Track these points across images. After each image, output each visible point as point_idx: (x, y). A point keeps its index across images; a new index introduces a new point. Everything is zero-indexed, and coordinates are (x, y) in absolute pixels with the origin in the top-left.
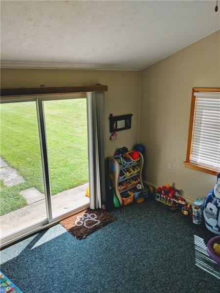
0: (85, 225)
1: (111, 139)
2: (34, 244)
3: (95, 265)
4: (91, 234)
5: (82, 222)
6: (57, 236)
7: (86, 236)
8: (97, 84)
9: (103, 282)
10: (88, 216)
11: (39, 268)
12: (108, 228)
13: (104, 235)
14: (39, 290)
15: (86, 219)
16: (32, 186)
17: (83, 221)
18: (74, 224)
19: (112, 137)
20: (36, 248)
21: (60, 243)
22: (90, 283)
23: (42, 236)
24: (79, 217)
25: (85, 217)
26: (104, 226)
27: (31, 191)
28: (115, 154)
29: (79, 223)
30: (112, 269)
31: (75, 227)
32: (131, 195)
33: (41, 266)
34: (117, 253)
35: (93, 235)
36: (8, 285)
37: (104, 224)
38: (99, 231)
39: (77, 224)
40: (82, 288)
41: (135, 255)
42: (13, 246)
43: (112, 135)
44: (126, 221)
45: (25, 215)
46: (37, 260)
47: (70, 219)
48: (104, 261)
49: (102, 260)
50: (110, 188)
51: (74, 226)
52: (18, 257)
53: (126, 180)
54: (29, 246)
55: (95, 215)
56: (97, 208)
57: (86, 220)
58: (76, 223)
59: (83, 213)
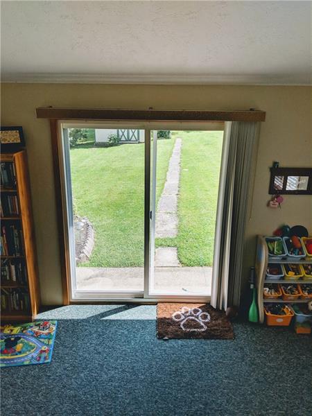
0: (182, 323)
1: (268, 205)
2: (109, 315)
3: (142, 381)
4: (179, 339)
5: (183, 317)
6: (140, 318)
7: (170, 339)
8: (251, 110)
9: (129, 409)
10: (200, 313)
11: (88, 344)
12: (208, 345)
13: (192, 350)
14: (65, 369)
15: (193, 316)
16: (175, 246)
17: (186, 317)
18: (171, 314)
19: (271, 202)
20: (106, 321)
21: (134, 330)
22: (114, 399)
23: (126, 309)
24: (185, 309)
25: (192, 313)
26: (205, 338)
27: (170, 251)
28: (276, 233)
29: (178, 316)
30: (156, 402)
31: (168, 319)
32: (285, 314)
33: (91, 344)
34: (185, 385)
35: (180, 342)
36: (48, 345)
37: (209, 335)
38: (193, 342)
39: (175, 316)
40: (100, 399)
41: (206, 404)
42: (91, 306)
43: (273, 200)
44: (247, 350)
45: (136, 277)
46: (95, 335)
47: (174, 305)
48: (159, 384)
49: (158, 381)
50: (252, 286)
51: (167, 317)
52: (83, 320)
53: (286, 285)
54: (103, 315)
55: (209, 317)
56: (221, 308)
57: (191, 318)
58: (173, 315)
59: (196, 307)
